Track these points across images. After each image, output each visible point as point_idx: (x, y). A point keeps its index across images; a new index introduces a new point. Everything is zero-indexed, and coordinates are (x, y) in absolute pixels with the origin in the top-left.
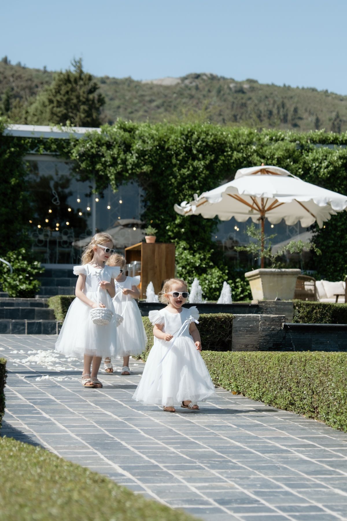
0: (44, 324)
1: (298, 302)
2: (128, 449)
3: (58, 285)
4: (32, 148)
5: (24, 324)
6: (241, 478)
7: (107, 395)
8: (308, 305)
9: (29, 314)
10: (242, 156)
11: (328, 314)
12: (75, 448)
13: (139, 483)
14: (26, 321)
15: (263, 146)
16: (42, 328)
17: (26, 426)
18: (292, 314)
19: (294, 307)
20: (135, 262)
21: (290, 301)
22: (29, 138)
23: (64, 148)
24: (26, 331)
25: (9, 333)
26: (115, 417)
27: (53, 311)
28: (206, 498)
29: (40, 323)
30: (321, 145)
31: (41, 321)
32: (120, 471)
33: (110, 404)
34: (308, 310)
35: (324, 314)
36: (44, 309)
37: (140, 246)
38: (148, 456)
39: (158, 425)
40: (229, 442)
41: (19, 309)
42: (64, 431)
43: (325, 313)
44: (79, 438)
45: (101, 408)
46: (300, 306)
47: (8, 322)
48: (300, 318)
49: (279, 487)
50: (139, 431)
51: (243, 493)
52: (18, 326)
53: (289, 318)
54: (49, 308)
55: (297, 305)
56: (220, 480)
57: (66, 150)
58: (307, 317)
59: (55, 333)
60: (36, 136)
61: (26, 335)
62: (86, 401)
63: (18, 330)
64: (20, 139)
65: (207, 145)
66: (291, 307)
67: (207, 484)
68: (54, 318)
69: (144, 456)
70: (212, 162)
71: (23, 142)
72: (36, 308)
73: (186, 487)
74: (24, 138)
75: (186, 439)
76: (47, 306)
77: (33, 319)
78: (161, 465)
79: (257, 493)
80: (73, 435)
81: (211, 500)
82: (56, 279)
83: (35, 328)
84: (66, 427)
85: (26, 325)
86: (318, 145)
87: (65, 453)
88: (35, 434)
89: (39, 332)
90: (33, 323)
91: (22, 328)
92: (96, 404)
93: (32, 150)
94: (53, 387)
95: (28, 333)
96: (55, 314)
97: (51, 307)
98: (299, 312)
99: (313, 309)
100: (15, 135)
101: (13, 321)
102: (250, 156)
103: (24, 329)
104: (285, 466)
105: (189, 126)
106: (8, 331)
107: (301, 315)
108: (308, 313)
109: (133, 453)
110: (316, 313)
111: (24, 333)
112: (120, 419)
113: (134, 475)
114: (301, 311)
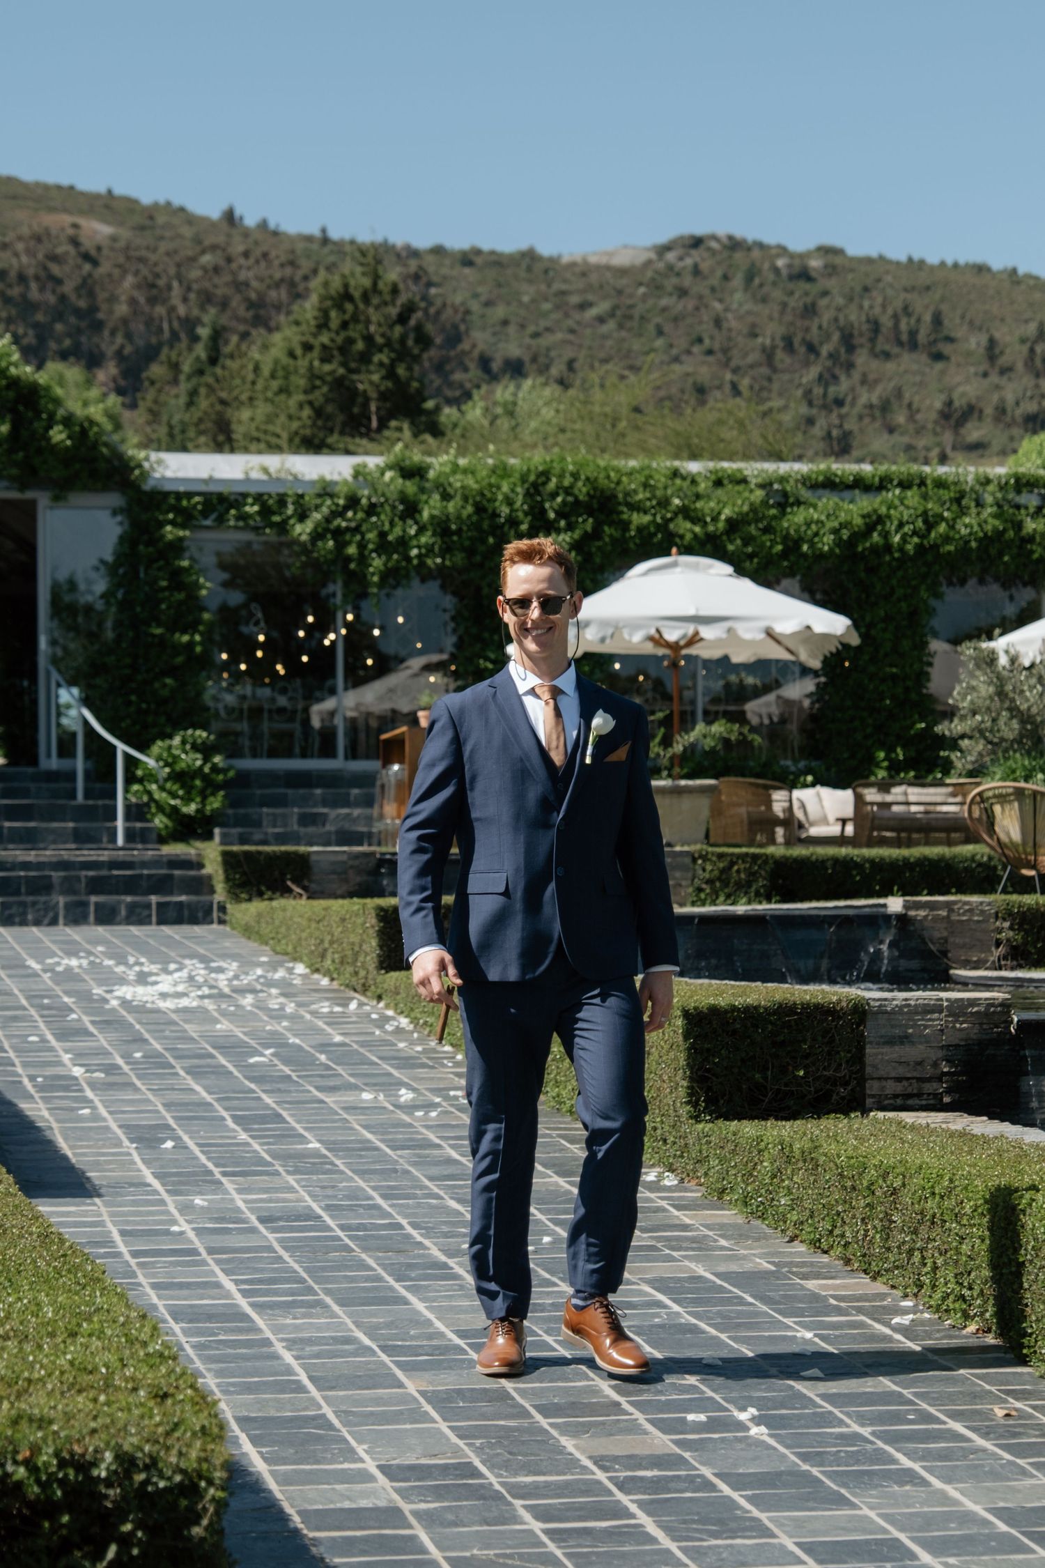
0: (189, 905)
1: (700, 851)
2: (187, 1148)
3: (262, 805)
4: (205, 514)
5: (148, 906)
6: (323, 1187)
7: (217, 1055)
8: (721, 856)
9: (161, 885)
10: (654, 521)
11: (763, 873)
12: (104, 1146)
13: (165, 1196)
14: (154, 899)
15: (698, 497)
16: (186, 913)
17: (46, 1114)
18: (690, 875)
19: (694, 860)
20: (396, 767)
21: (686, 848)
22: (199, 494)
23: (274, 513)
24: (154, 919)
25: (119, 924)
26: (204, 1094)
27: (210, 877)
28: (248, 1214)
29: (181, 903)
30: (827, 492)
31: (183, 898)
32: (150, 1179)
33: (213, 1073)
34: (721, 865)
35: (754, 874)
36: (192, 873)
37: (403, 733)
38: (209, 1159)
39: (267, 1107)
40: (358, 1133)
41: (141, 876)
42: (104, 1120)
43: (756, 872)
44: (119, 1132)
45: (193, 1079)
46: (705, 858)
47: (119, 902)
48: (707, 883)
49: (371, 1198)
50: (228, 1117)
51: (309, 1207)
52: (138, 910)
53: (684, 883)
54: (204, 872)
55: (701, 857)
56: (291, 1189)
57: (276, 519)
58: (719, 879)
59: (212, 922)
60: (212, 488)
61: (154, 927)
62: (173, 1067)
63: (137, 916)
64: (179, 496)
65: (577, 502)
66: (688, 860)
67: (264, 1196)
68: (212, 891)
69: (203, 1158)
70: (586, 537)
71: (185, 503)
72: (177, 872)
73: (232, 1200)
74: (189, 495)
75: (294, 1129)
76: (201, 866)
77: (171, 893)
78: (216, 1171)
79: (327, 1208)
80: (114, 1126)
81: (253, 1218)
82: (258, 792)
83: (172, 913)
84: (111, 1113)
85: (154, 907)
86: (820, 492)
87: (84, 1154)
88: (54, 1125)
89: (178, 921)
90: (167, 904)
91: (146, 913)
92: (188, 1073)
93: (206, 517)
94: (135, 1041)
95: (160, 923)
96: (215, 882)
97: (208, 870)
98: (704, 870)
99: (732, 864)
100: (168, 487)
101: (129, 899)
102: (671, 520)
103: (150, 916)
104: (410, 1168)
105: (538, 458)
106: (118, 918)
107: (707, 875)
108: (722, 871)
109: (192, 1152)
110: (738, 871)
111: (150, 923)
112: (209, 1098)
113: (163, 1185)
114: (709, 867)
